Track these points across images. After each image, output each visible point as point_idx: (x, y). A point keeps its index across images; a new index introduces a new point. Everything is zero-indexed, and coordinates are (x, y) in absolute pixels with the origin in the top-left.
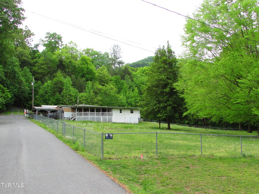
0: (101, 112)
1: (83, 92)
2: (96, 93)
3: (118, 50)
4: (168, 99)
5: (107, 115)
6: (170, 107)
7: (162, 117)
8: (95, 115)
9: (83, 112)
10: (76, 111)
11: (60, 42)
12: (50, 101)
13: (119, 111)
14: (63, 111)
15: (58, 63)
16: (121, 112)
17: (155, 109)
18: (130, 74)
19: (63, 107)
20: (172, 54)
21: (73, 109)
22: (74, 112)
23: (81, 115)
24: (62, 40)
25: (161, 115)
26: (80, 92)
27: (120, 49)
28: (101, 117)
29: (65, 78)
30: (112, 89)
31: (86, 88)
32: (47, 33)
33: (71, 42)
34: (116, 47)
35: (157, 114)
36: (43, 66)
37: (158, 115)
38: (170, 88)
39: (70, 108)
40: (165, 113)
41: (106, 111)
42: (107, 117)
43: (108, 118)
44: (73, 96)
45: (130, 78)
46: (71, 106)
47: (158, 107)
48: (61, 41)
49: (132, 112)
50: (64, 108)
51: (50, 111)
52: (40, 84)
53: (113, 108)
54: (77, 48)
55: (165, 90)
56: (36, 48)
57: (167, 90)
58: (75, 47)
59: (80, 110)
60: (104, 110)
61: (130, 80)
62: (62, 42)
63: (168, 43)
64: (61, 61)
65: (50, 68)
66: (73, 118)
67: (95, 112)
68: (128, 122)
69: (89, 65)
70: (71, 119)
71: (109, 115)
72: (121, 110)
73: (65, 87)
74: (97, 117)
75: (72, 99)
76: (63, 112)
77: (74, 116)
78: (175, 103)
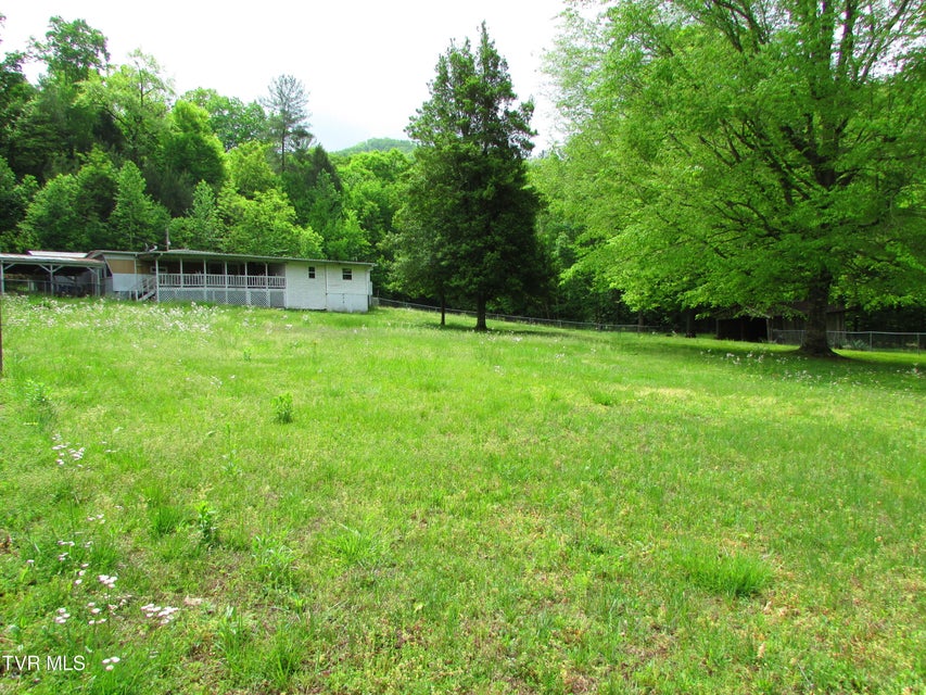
0: (246, 276)
1: (185, 216)
2: (227, 220)
3: (293, 95)
4: (488, 226)
5: (267, 286)
6: (496, 255)
7: (466, 286)
8: (227, 285)
9: (182, 275)
10: (154, 270)
11: (101, 56)
12: (68, 242)
13: (308, 273)
14: (108, 271)
15: (97, 122)
16: (312, 276)
17: (442, 259)
18: (330, 169)
19: (106, 257)
20: (499, 69)
21: (146, 265)
22: (149, 273)
23: (176, 283)
24: (108, 50)
25: (463, 282)
26: (174, 215)
27: (301, 92)
28: (248, 291)
29: (119, 166)
30: (277, 208)
31: (194, 203)
32: (55, 21)
33: (139, 53)
34: (289, 85)
35: (448, 279)
36: (39, 128)
37: (453, 280)
38: (497, 185)
39: (132, 259)
40: (477, 275)
41: (263, 272)
42: (268, 291)
43: (271, 294)
44: (151, 226)
45: (332, 181)
46: (136, 253)
47: (451, 254)
48: (104, 51)
49: (347, 277)
50: (112, 258)
51: (54, 268)
52: (32, 185)
53: (287, 262)
54: (157, 76)
55: (476, 194)
56: (15, 66)
57: (485, 193)
58: (150, 70)
59: (170, 266)
60: (256, 268)
61: (332, 186)
62: (107, 56)
63: (484, 29)
64: (106, 117)
65: (68, 135)
66: (145, 293)
67: (226, 276)
68: (336, 308)
69: (202, 133)
70: (140, 296)
71: (273, 285)
72: (312, 269)
73: (119, 198)
74: (234, 290)
75: (148, 237)
76: (109, 274)
77: (151, 288)
78: (510, 240)
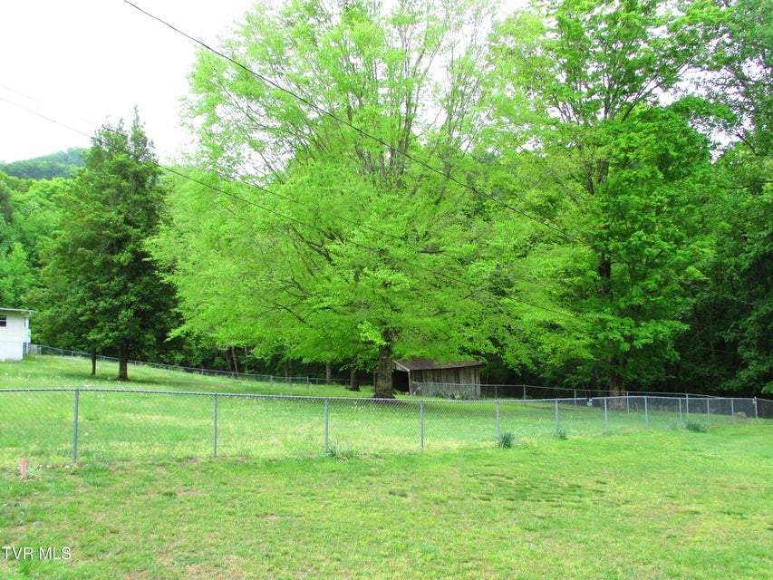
4: (125, 286)
6: (130, 313)
7: (103, 340)
17: (82, 315)
20: (148, 147)
25: (99, 336)
35: (87, 333)
37: (91, 333)
38: (134, 252)
40: (112, 330)
45: (3, 211)
47: (91, 310)
49: (2, 324)
55: (115, 258)
57: (122, 259)
63: (136, 111)
78: (145, 299)
